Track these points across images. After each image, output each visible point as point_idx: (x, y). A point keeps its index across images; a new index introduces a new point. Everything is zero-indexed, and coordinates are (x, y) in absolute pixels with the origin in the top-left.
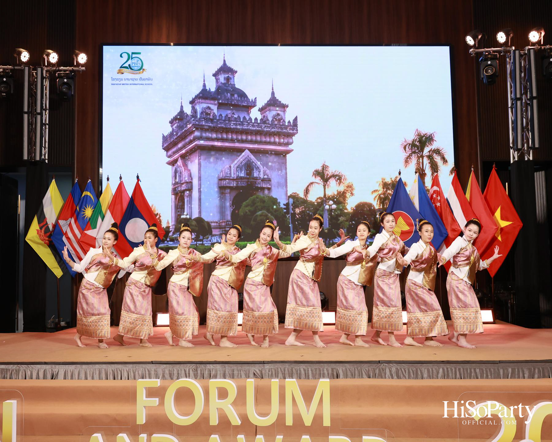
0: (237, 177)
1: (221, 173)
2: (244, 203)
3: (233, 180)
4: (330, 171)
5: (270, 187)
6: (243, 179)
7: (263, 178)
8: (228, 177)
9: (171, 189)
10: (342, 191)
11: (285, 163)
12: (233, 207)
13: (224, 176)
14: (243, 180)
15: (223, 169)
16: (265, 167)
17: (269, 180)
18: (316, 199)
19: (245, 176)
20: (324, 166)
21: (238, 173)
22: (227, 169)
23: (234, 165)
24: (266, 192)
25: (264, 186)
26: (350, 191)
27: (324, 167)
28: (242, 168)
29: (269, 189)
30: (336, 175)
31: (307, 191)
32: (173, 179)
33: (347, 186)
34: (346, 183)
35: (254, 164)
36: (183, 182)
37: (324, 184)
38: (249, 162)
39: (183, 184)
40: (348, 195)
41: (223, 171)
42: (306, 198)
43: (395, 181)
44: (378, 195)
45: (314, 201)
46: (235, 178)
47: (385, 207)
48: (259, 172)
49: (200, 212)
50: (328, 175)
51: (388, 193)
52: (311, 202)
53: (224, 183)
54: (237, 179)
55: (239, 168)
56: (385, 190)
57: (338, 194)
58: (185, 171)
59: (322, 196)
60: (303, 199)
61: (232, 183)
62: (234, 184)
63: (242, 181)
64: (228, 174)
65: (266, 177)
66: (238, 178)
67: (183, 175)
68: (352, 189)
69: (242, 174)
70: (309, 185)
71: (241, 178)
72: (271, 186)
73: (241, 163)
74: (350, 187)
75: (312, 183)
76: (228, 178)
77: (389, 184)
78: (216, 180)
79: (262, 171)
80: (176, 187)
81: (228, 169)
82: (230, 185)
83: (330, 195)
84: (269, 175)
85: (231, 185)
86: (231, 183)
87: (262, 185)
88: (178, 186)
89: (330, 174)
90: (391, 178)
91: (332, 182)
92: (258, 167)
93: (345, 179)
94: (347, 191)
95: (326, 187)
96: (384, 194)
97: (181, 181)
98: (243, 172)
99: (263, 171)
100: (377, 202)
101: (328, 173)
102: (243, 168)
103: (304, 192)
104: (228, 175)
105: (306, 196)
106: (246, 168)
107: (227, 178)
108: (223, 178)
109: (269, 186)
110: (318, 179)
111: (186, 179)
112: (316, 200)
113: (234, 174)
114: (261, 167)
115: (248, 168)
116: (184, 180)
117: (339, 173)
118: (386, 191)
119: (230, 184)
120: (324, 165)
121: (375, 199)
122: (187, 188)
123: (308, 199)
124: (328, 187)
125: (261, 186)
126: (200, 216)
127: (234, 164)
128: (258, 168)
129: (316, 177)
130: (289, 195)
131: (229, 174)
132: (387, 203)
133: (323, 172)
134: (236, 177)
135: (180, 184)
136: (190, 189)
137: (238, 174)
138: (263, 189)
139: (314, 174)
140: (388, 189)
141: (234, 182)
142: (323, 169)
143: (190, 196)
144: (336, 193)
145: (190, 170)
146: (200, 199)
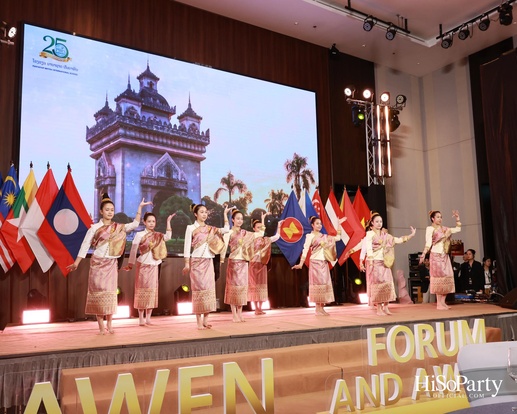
0: (158, 177)
1: (143, 172)
2: (164, 202)
3: (155, 179)
4: (234, 180)
5: (187, 189)
6: (163, 179)
7: (181, 180)
8: (150, 176)
9: (95, 183)
10: (243, 198)
11: (199, 170)
12: (154, 205)
13: (146, 175)
14: (163, 181)
15: (145, 169)
16: (182, 171)
17: (186, 183)
18: (224, 203)
19: (165, 177)
20: (230, 175)
21: (159, 173)
22: (149, 169)
23: (156, 165)
24: (183, 193)
25: (181, 188)
26: (249, 199)
27: (230, 176)
28: (163, 169)
29: (186, 191)
30: (239, 184)
31: (216, 195)
32: (96, 172)
33: (247, 194)
34: (247, 191)
35: (173, 166)
36: (107, 177)
37: (230, 190)
38: (168, 165)
39: (106, 178)
40: (248, 202)
41: (145, 170)
42: (216, 202)
43: (280, 193)
44: (269, 204)
45: (222, 205)
46: (156, 178)
47: (274, 214)
48: (178, 174)
49: (123, 208)
50: (232, 183)
51: (276, 202)
52: (220, 205)
53: (145, 181)
54: (157, 179)
55: (160, 169)
56: (274, 199)
57: (240, 200)
58: (108, 166)
59: (228, 201)
60: (213, 202)
61: (154, 182)
62: (154, 183)
63: (162, 181)
64: (149, 173)
65: (183, 179)
66: (159, 178)
67: (107, 170)
68: (250, 197)
69: (163, 175)
70: (218, 190)
71: (162, 178)
72: (187, 188)
73: (162, 164)
74: (249, 195)
75: (220, 189)
76: (150, 177)
77: (277, 195)
78: (139, 179)
79: (180, 173)
80: (99, 181)
81: (150, 169)
82: (151, 184)
83: (234, 201)
84: (186, 179)
85: (153, 184)
86: (153, 182)
87: (180, 186)
88: (102, 180)
89: (234, 182)
90: (278, 191)
91: (236, 190)
92: (176, 170)
93: (245, 188)
94: (247, 198)
95: (231, 193)
96: (273, 203)
97: (104, 175)
98: (163, 173)
99: (181, 174)
100: (269, 209)
101: (233, 182)
102: (164, 169)
103: (214, 197)
104: (150, 174)
105: (215, 200)
106: (166, 170)
107: (149, 177)
108: (145, 177)
109: (185, 189)
110: (225, 186)
111: (110, 174)
112: (223, 205)
113: (155, 174)
114: (179, 170)
115: (167, 170)
116: (107, 175)
117: (241, 182)
118: (275, 201)
119: (151, 183)
120: (230, 174)
121: (267, 207)
122: (110, 183)
123: (218, 203)
124: (233, 194)
125: (179, 188)
126: (123, 211)
127: (155, 164)
128: (176, 171)
129: (223, 184)
130: (202, 198)
131: (151, 173)
132: (275, 210)
133: (229, 180)
134: (157, 177)
135: (104, 178)
136: (114, 185)
137: (159, 174)
138: (180, 190)
139: (222, 181)
140: (276, 199)
141: (155, 181)
142: (229, 177)
143: (113, 191)
144: (239, 199)
145: (113, 166)
146: (123, 195)
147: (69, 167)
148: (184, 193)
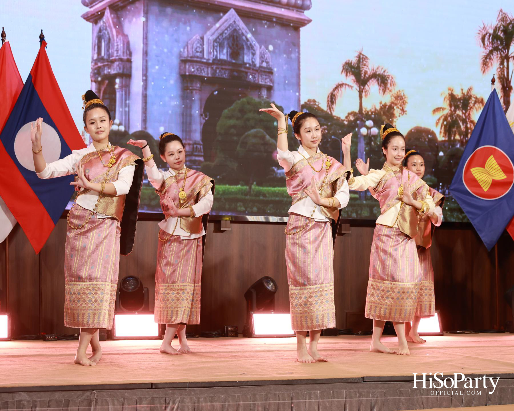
0: (214, 60)
1: (184, 48)
2: (226, 111)
3: (207, 64)
4: (370, 67)
5: (271, 84)
6: (225, 65)
7: (261, 67)
8: (197, 57)
9: (90, 70)
10: (388, 104)
11: (296, 44)
12: (206, 117)
13: (191, 55)
14: (224, 67)
15: (189, 42)
16: (263, 47)
17: (270, 72)
18: (346, 115)
19: (229, 59)
20: (361, 56)
21: (217, 52)
22: (196, 42)
23: (209, 36)
24: (264, 93)
25: (260, 83)
26: (401, 106)
27: (361, 59)
28: (224, 43)
29: (270, 89)
30: (379, 75)
31: (332, 98)
32: (94, 49)
33: (396, 95)
34: (395, 90)
35: (244, 38)
36: (113, 58)
37: (360, 88)
38: (235, 34)
39: (113, 62)
40: (397, 111)
41: (190, 46)
42: (330, 111)
43: (467, 95)
44: (441, 117)
45: (343, 117)
46: (211, 61)
47: (452, 138)
48: (254, 54)
49: (145, 121)
50: (366, 73)
51: (458, 115)
52: (338, 119)
53: (192, 69)
54: (213, 63)
55: (219, 43)
56: (453, 108)
57: (381, 108)
58: (117, 36)
59: (357, 110)
60: (326, 112)
61: (206, 70)
62: (207, 73)
63: (222, 69)
64: (197, 52)
65: (264, 65)
66: (216, 62)
67: (113, 45)
68: (403, 102)
69: (224, 56)
70: (336, 88)
71: (222, 62)
72: (273, 83)
73: (221, 34)
74: (400, 98)
75: (340, 86)
76: (199, 60)
77: (460, 99)
78: (175, 61)
79: (258, 53)
80: (99, 67)
81: (198, 42)
82: (201, 74)
83: (368, 109)
84: (270, 63)
85: (204, 74)
86: (203, 69)
87: (258, 80)
88: (104, 66)
89: (370, 72)
90: (462, 90)
91: (373, 86)
92: (251, 44)
93: (393, 84)
94: (396, 104)
95: (363, 94)
96: (451, 115)
97: (109, 56)
98: (225, 51)
99: (261, 53)
100: (441, 128)
101: (367, 70)
102: (226, 43)
103: (328, 101)
104: (198, 54)
105: (330, 109)
106: (231, 45)
107: (195, 59)
108: (189, 58)
109: (268, 84)
110: (350, 79)
111: (121, 53)
112: (346, 117)
113: (210, 53)
114: (257, 45)
115: (233, 45)
116: (115, 54)
117: (384, 71)
118: (455, 111)
119: (201, 72)
120: (360, 54)
121: (437, 124)
122: (121, 71)
123: (334, 114)
124: (366, 95)
125: (257, 82)
126: (146, 128)
127: (209, 33)
128: (251, 47)
129: (347, 75)
130: (302, 102)
131: (201, 52)
132: (455, 131)
133: (358, 68)
134: (211, 59)
135: (108, 62)
136: (126, 75)
137: (215, 53)
138: (258, 87)
139: (343, 69)
140: (457, 107)
141: (208, 68)
142: (359, 61)
143: (126, 87)
144: (378, 108)
145: (126, 36)
146: (145, 97)
147: (42, 38)
148: (266, 92)
